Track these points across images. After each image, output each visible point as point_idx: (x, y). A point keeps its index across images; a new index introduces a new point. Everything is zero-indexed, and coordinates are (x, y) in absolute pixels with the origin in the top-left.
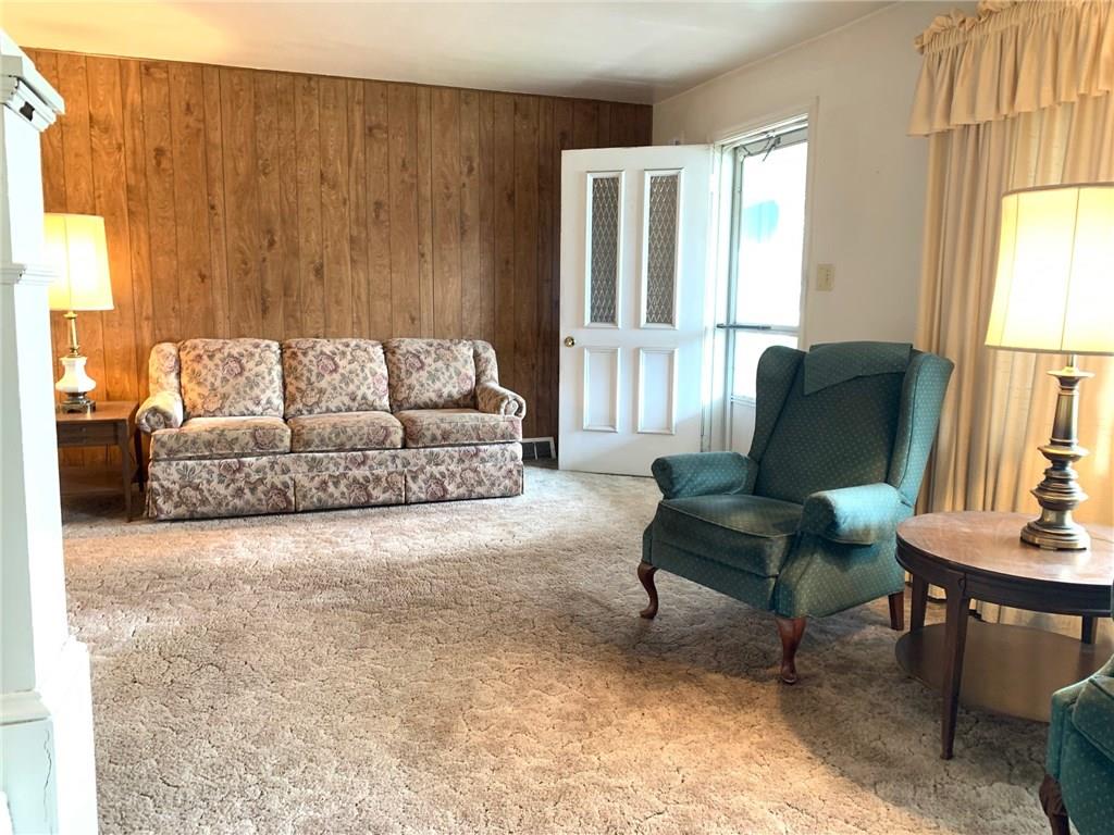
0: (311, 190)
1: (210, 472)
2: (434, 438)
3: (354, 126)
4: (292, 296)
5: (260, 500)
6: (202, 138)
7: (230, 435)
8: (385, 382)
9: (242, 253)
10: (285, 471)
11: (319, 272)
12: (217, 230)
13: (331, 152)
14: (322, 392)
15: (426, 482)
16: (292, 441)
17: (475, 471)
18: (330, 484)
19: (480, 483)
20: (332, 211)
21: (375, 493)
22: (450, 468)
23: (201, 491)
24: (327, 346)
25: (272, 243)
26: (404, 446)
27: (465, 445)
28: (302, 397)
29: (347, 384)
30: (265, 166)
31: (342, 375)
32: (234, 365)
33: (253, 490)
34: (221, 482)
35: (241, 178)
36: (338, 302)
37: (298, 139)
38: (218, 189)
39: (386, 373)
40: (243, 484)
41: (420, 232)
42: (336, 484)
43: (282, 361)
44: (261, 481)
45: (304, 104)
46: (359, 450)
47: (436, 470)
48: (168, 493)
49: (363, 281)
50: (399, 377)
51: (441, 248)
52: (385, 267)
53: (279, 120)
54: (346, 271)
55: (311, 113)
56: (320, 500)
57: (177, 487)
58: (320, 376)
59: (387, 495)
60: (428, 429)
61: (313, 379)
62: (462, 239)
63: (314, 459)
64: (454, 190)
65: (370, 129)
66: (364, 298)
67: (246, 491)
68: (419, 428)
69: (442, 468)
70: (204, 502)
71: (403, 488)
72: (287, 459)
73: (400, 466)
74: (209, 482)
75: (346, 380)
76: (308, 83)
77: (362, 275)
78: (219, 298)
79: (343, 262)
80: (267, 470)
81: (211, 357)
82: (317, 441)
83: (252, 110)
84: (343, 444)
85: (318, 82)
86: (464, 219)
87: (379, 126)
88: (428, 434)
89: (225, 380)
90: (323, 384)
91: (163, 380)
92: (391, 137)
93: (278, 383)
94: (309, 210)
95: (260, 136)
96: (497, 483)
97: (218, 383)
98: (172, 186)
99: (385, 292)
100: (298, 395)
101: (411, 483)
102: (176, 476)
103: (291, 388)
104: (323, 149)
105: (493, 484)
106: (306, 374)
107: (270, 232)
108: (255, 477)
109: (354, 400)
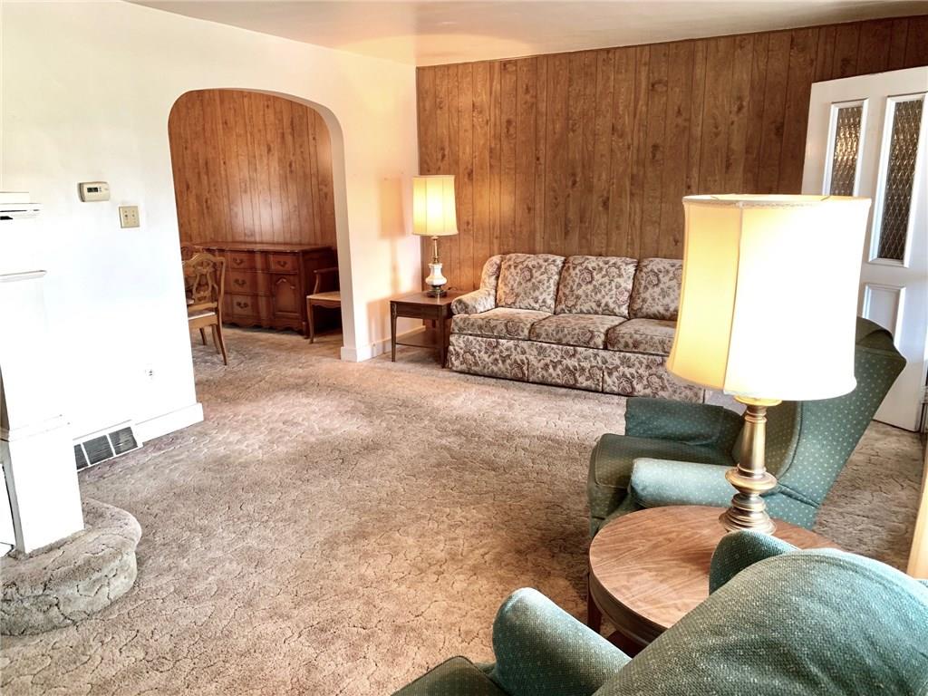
0: (604, 140)
1: (480, 345)
2: (627, 345)
3: (640, 83)
4: (585, 223)
5: (507, 369)
6: (534, 110)
7: (493, 323)
8: (627, 294)
9: (554, 191)
10: (524, 353)
11: (605, 204)
12: (539, 176)
13: (621, 108)
14: (578, 297)
15: (618, 378)
16: (530, 332)
17: (660, 377)
18: (551, 367)
19: (663, 388)
20: (619, 155)
21: (580, 379)
22: (639, 371)
23: (475, 356)
24: (592, 262)
25: (574, 183)
26: (605, 348)
27: (653, 355)
28: (565, 300)
29: (596, 294)
30: (574, 125)
31: (595, 286)
32: (527, 273)
33: (504, 362)
34: (486, 353)
35: (557, 136)
36: (618, 228)
37: (598, 101)
38: (542, 146)
39: (630, 287)
40: (498, 356)
41: (689, 169)
42: (554, 368)
43: (560, 273)
44: (509, 356)
45: (603, 71)
46: (572, 345)
47: (627, 371)
48: (458, 354)
49: (638, 210)
50: (638, 290)
51: (706, 180)
52: (656, 198)
53: (585, 88)
54: (626, 203)
55: (609, 78)
56: (543, 377)
57: (462, 352)
58: (579, 285)
59: (589, 383)
60: (623, 337)
61: (575, 287)
62: (726, 172)
63: (541, 347)
64: (722, 128)
65: (653, 86)
66: (637, 223)
67: (500, 361)
68: (616, 335)
69: (633, 371)
70: (476, 364)
71: (601, 380)
72: (525, 345)
73: (600, 363)
74: (480, 351)
75: (596, 290)
76: (606, 55)
77: (638, 205)
78: (538, 224)
79: (623, 196)
80: (513, 350)
81: (515, 267)
82: (544, 335)
83: (567, 83)
84: (560, 339)
85: (614, 53)
86: (730, 154)
87: (660, 82)
88: (622, 341)
89: (520, 284)
90: (580, 292)
91: (487, 281)
92: (669, 89)
93: (553, 288)
94: (602, 156)
95: (571, 103)
96: (678, 391)
97: (515, 286)
98: (515, 146)
99: (654, 219)
100: (564, 298)
101: (606, 377)
102: (462, 345)
103: (561, 293)
104: (615, 106)
105: (675, 392)
106: (571, 283)
107: (574, 175)
108: (505, 354)
109: (599, 306)
